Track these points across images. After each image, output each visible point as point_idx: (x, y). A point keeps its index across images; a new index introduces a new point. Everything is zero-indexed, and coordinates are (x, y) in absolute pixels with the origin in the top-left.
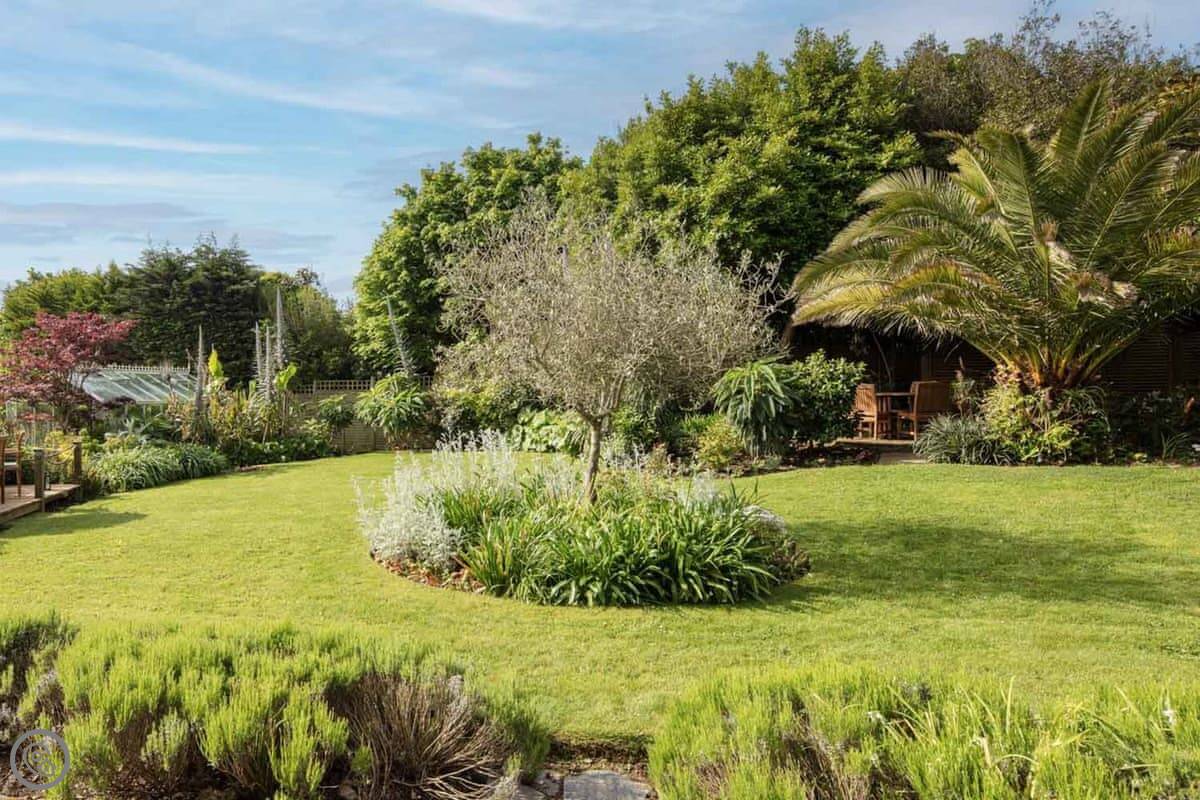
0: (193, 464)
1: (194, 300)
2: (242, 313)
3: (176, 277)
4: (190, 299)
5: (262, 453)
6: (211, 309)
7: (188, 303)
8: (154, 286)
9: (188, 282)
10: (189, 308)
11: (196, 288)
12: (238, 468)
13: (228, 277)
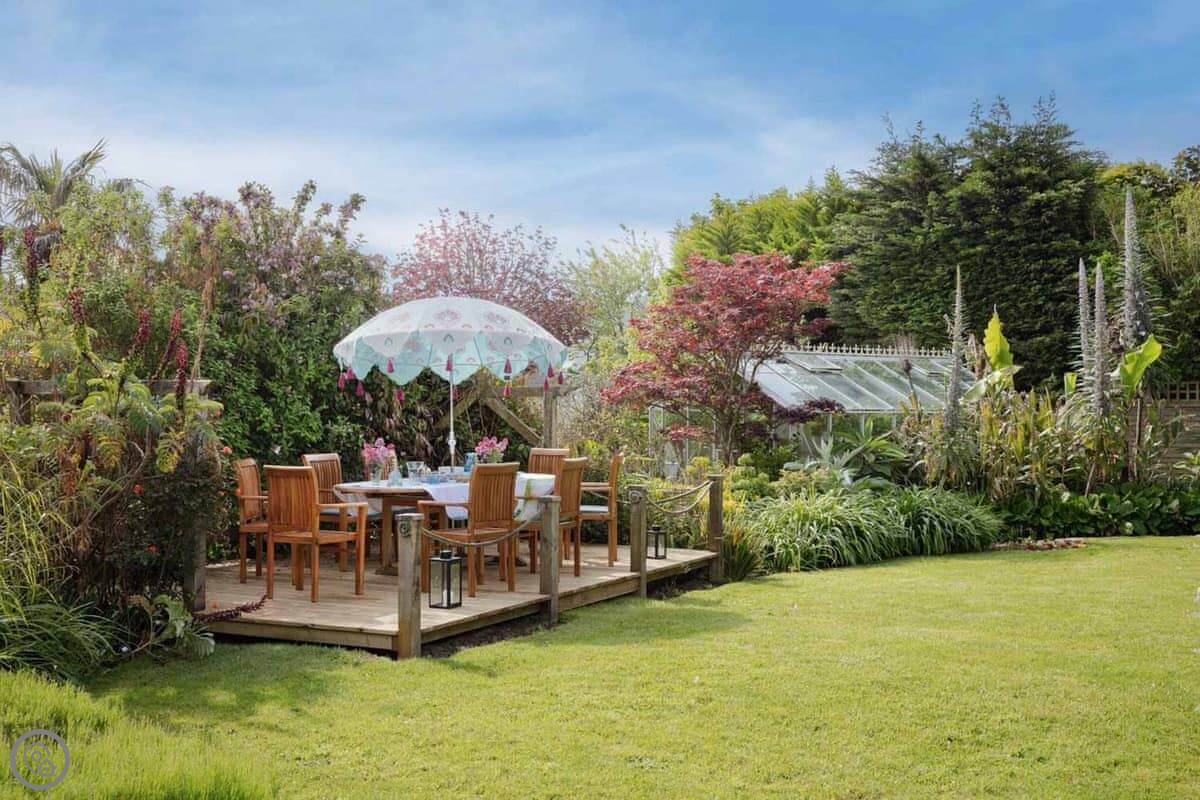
0: (932, 526)
1: (966, 225)
2: (1057, 244)
3: (936, 186)
4: (960, 224)
5: (1083, 514)
6: (998, 240)
7: (957, 232)
8: (896, 205)
9: (954, 193)
10: (956, 241)
11: (971, 204)
12: (1028, 540)
13: (1031, 176)
